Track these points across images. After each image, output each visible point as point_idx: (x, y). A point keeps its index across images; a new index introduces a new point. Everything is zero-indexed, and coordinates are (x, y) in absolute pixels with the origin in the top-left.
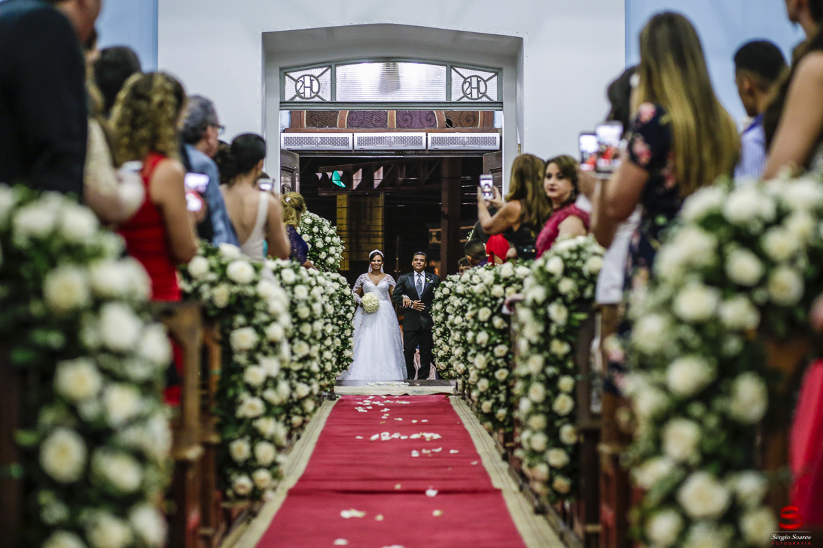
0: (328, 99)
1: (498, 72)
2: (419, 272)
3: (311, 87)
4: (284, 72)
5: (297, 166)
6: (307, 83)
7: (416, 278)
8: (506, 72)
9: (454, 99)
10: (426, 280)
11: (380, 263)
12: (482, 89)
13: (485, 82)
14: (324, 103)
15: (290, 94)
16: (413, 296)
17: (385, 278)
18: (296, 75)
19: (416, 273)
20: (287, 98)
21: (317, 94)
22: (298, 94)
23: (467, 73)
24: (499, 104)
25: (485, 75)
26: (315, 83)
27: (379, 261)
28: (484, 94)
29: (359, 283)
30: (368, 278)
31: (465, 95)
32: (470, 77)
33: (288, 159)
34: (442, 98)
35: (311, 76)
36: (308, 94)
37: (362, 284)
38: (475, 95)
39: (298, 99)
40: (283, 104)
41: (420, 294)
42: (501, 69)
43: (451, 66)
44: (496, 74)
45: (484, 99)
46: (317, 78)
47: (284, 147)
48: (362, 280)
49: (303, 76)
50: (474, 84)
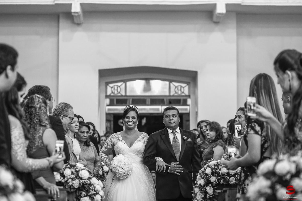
0: (124, 94)
1: (188, 83)
2: (174, 129)
3: (117, 90)
4: (107, 84)
5: (112, 119)
6: (116, 88)
7: (171, 136)
8: (192, 84)
9: (172, 94)
10: (183, 139)
11: (135, 120)
12: (182, 90)
13: (184, 88)
14: (122, 96)
15: (109, 92)
16: (169, 158)
17: (140, 138)
18: (111, 85)
19: (170, 131)
20: (108, 94)
21: (119, 93)
22: (112, 92)
23: (176, 84)
24: (189, 96)
25: (183, 85)
26: (119, 89)
27: (133, 118)
28: (183, 92)
29: (110, 143)
30: (121, 138)
31: (176, 93)
32: (178, 86)
33: (109, 116)
34: (167, 94)
35: (117, 86)
36: (116, 92)
37: (113, 145)
38: (180, 92)
39: (112, 94)
40: (107, 97)
41: (177, 155)
42: (189, 83)
43: (171, 81)
44: (188, 85)
45: (183, 94)
46: (119, 87)
47: (107, 112)
48: (113, 140)
49: (114, 86)
50: (179, 88)
